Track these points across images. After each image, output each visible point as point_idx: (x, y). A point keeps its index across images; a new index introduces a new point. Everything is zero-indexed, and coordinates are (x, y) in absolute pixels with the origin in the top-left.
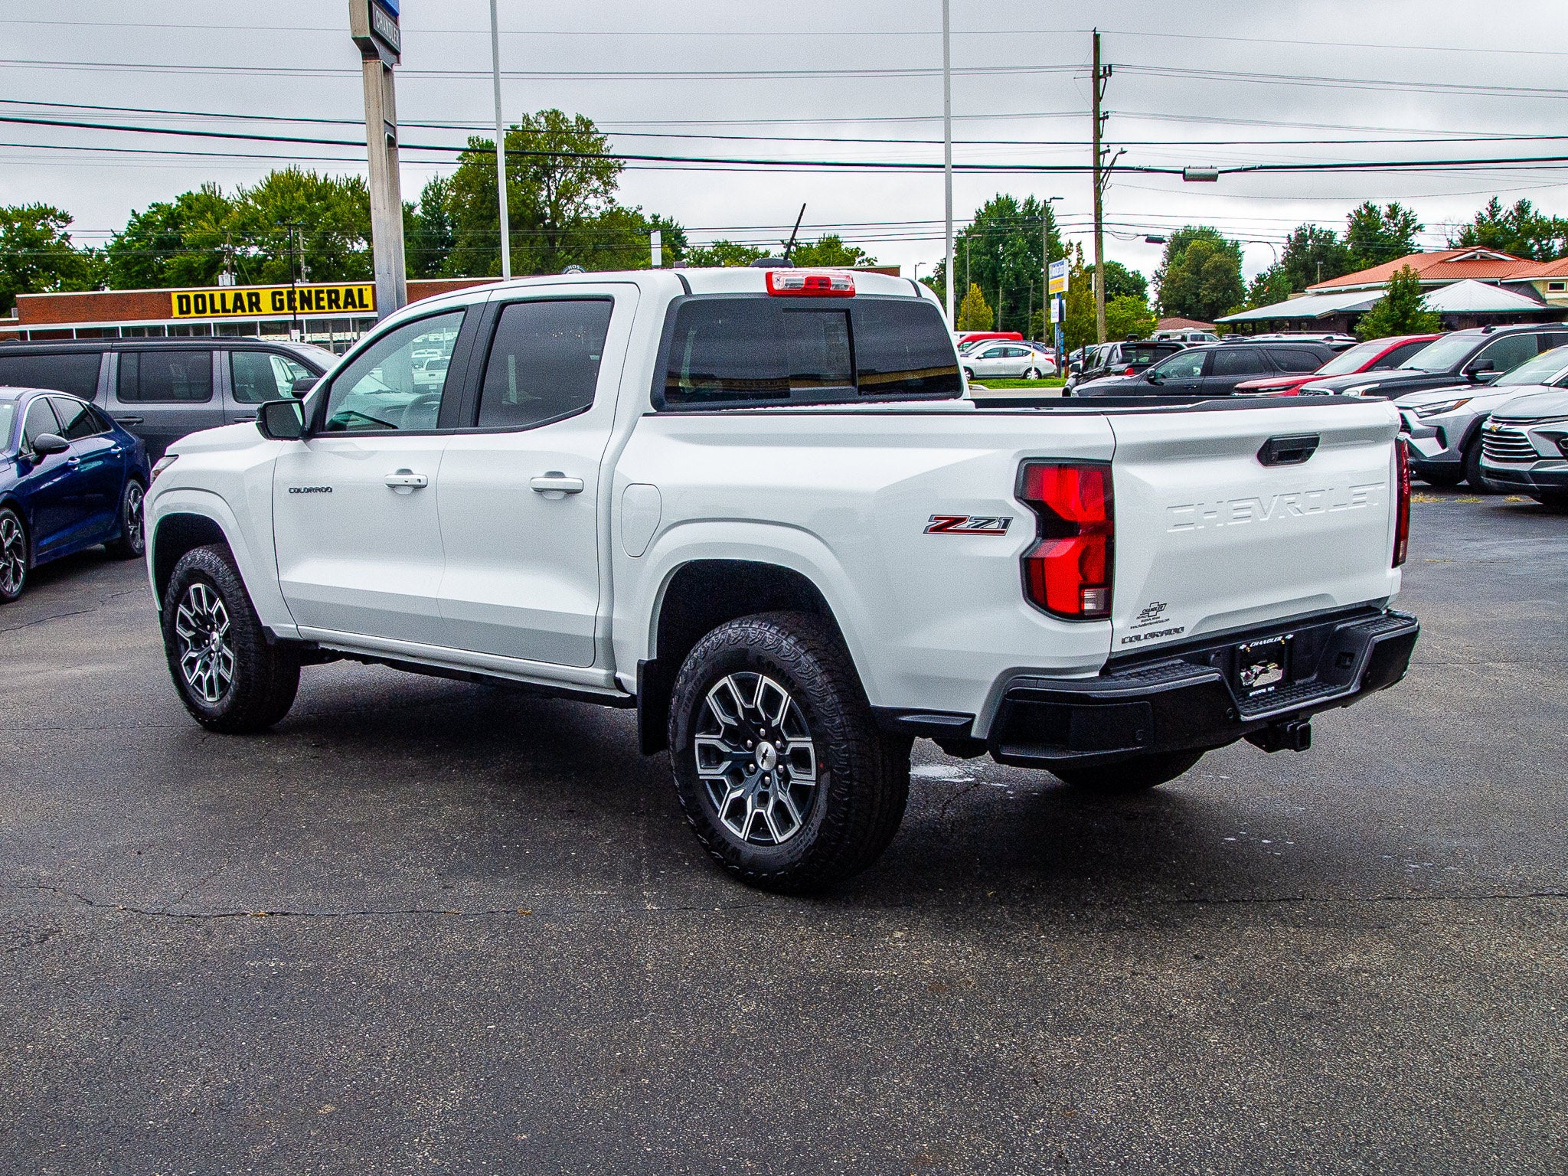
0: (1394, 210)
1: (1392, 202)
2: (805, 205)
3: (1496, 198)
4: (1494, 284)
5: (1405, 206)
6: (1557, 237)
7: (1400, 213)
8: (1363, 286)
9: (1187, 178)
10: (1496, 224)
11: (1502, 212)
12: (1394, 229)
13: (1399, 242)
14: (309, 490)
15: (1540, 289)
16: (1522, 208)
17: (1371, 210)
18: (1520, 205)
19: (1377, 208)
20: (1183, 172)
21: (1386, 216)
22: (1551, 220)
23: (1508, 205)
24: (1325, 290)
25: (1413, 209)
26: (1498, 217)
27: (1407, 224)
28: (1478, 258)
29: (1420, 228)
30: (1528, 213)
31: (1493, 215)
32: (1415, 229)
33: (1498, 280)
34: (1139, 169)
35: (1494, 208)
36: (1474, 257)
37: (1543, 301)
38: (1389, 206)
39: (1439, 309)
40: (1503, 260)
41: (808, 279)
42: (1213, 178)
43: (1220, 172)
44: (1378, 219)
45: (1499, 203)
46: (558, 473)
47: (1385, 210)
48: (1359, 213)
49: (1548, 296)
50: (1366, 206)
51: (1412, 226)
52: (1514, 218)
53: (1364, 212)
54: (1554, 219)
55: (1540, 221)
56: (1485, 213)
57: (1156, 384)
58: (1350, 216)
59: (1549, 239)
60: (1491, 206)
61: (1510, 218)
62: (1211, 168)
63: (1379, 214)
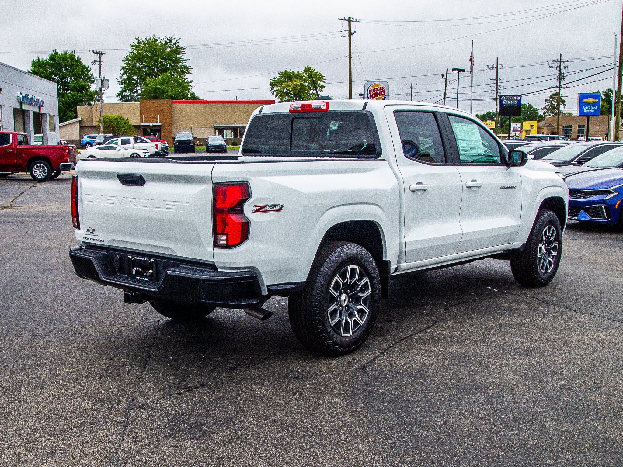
41: (302, 105)
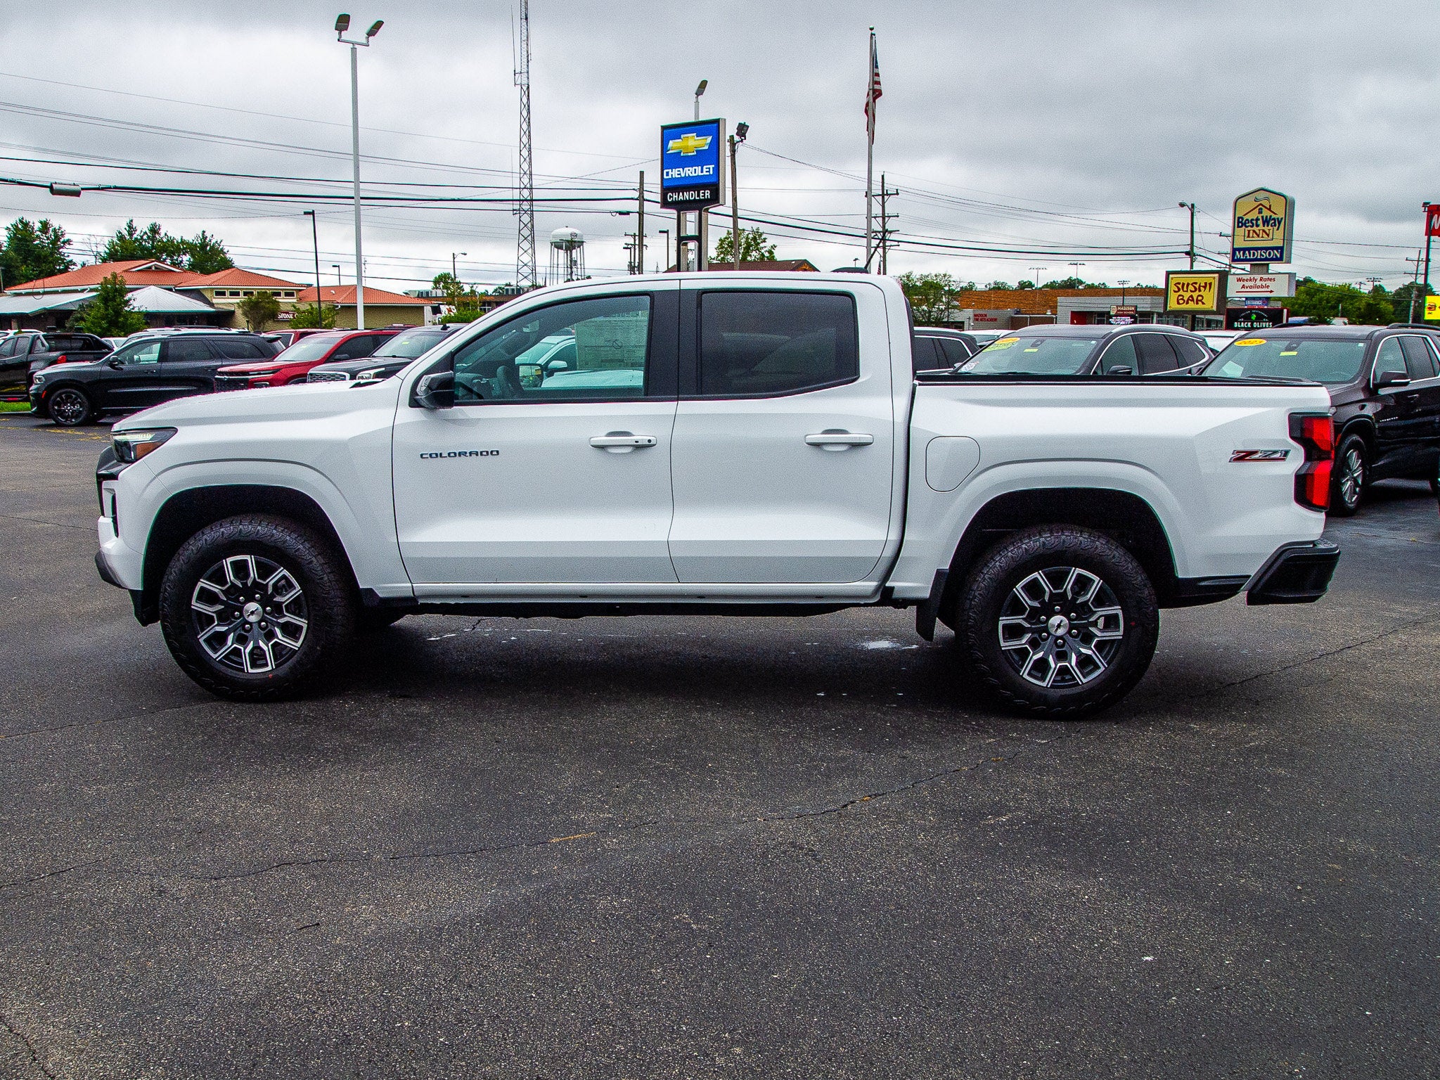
0: (45, 226)
1: (43, 219)
3: (132, 221)
4: (170, 290)
5: (55, 223)
6: (184, 254)
7: (51, 229)
8: (60, 289)
9: (54, 191)
10: (134, 242)
11: (138, 232)
12: (47, 241)
13: (52, 254)
14: (460, 454)
15: (208, 295)
16: (154, 230)
17: (26, 225)
18: (153, 227)
19: (31, 224)
20: (51, 187)
21: (40, 231)
22: (179, 241)
23: (142, 227)
24: (23, 292)
25: (62, 226)
26: (135, 236)
27: (57, 238)
28: (153, 268)
29: (69, 242)
30: (159, 234)
31: (131, 235)
32: (64, 243)
33: (172, 287)
34: (13, 182)
35: (131, 229)
36: (150, 268)
37: (212, 305)
38: (41, 222)
39: (143, 309)
40: (173, 271)
42: (77, 194)
43: (83, 189)
44: (32, 233)
45: (134, 225)
46: (842, 430)
47: (37, 226)
48: (16, 227)
49: (215, 301)
50: (21, 221)
51: (62, 240)
52: (148, 237)
53: (20, 226)
54: (182, 239)
55: (171, 241)
56: (125, 233)
57: (117, 369)
58: (8, 229)
59: (179, 256)
60: (129, 227)
61: (145, 237)
62: (74, 185)
63: (33, 228)
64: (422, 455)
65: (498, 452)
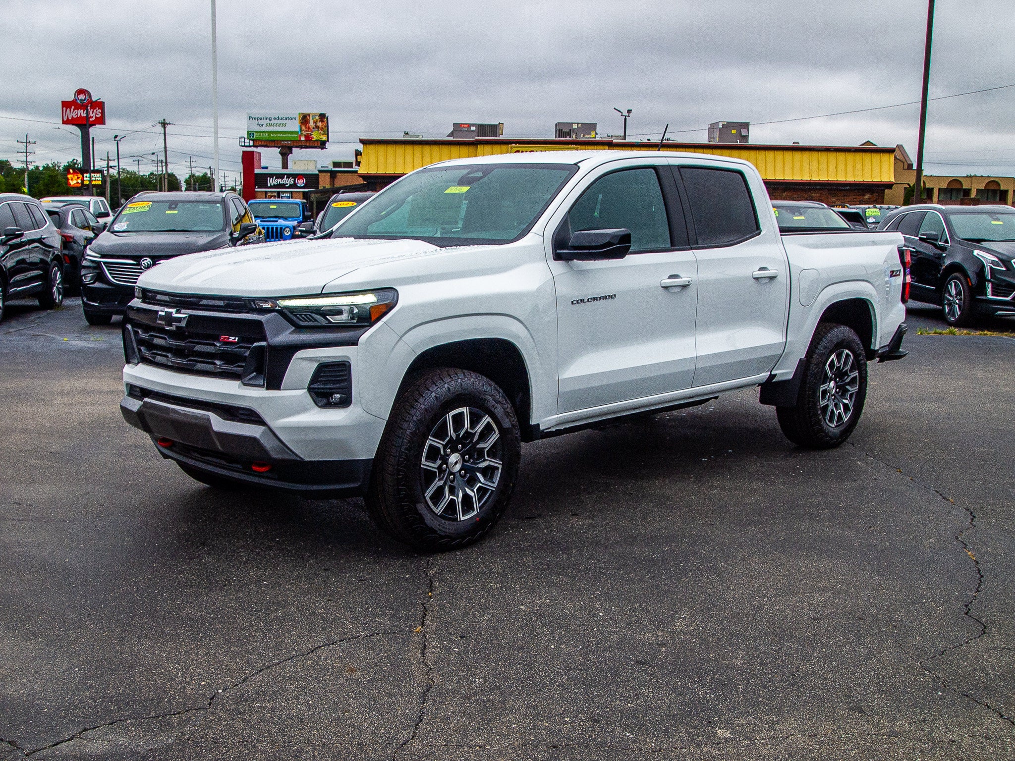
2: (668, 125)
14: (594, 299)
46: (765, 268)
64: (572, 302)
65: (615, 295)
